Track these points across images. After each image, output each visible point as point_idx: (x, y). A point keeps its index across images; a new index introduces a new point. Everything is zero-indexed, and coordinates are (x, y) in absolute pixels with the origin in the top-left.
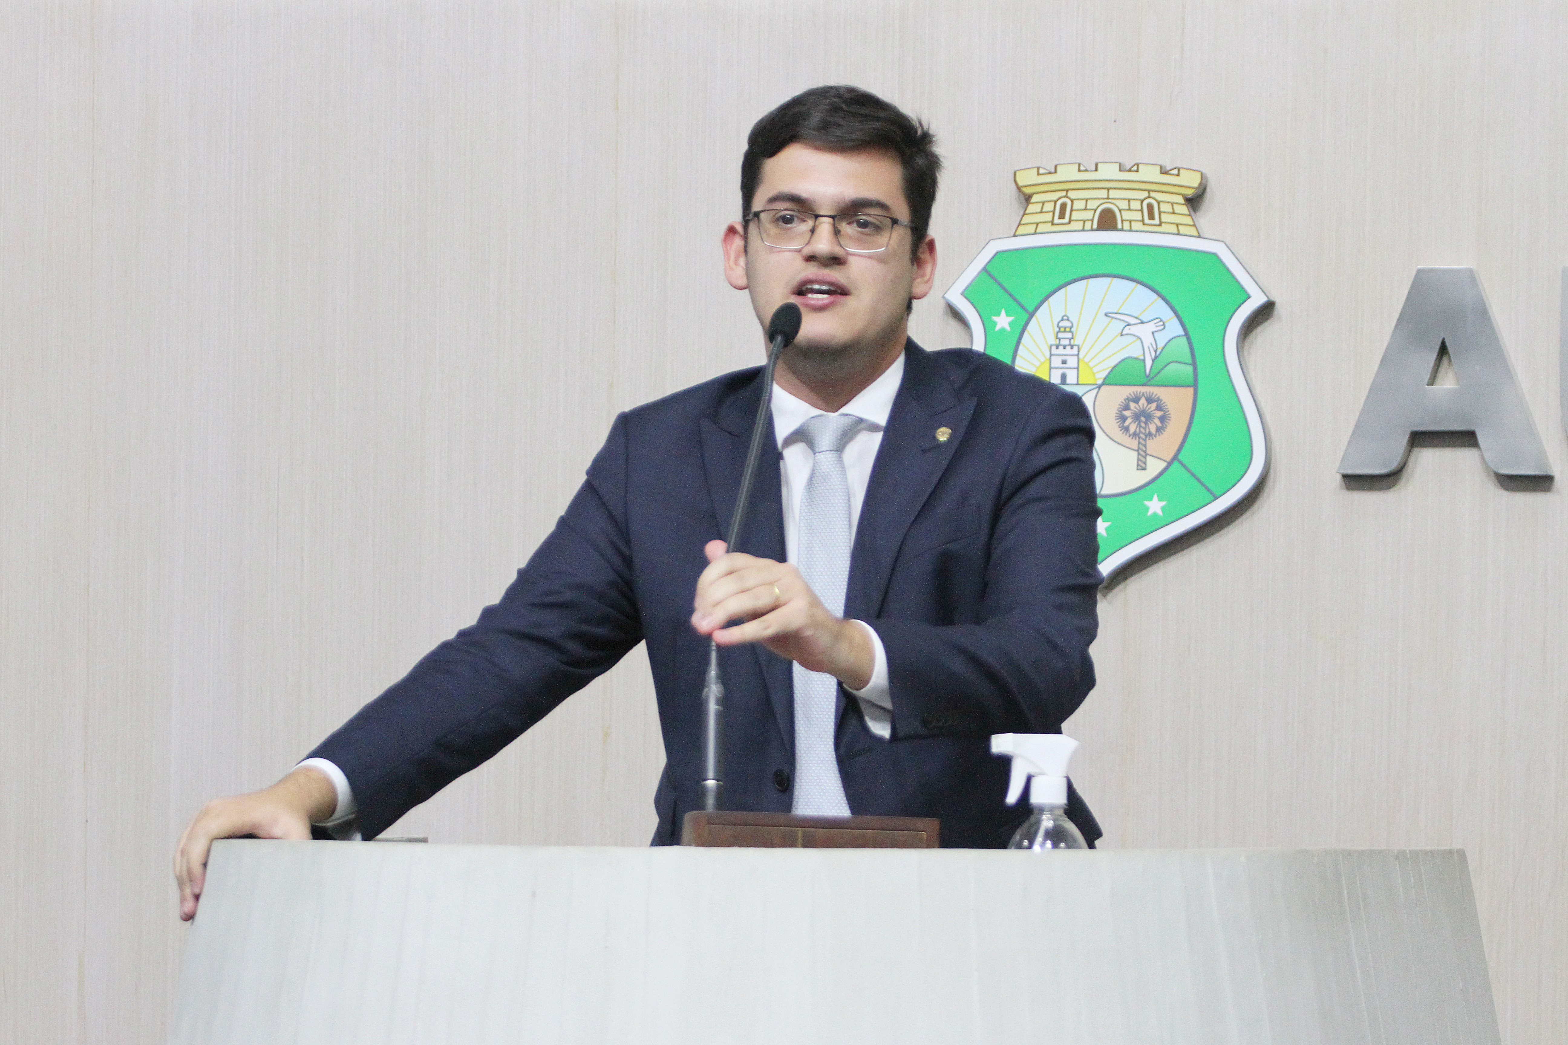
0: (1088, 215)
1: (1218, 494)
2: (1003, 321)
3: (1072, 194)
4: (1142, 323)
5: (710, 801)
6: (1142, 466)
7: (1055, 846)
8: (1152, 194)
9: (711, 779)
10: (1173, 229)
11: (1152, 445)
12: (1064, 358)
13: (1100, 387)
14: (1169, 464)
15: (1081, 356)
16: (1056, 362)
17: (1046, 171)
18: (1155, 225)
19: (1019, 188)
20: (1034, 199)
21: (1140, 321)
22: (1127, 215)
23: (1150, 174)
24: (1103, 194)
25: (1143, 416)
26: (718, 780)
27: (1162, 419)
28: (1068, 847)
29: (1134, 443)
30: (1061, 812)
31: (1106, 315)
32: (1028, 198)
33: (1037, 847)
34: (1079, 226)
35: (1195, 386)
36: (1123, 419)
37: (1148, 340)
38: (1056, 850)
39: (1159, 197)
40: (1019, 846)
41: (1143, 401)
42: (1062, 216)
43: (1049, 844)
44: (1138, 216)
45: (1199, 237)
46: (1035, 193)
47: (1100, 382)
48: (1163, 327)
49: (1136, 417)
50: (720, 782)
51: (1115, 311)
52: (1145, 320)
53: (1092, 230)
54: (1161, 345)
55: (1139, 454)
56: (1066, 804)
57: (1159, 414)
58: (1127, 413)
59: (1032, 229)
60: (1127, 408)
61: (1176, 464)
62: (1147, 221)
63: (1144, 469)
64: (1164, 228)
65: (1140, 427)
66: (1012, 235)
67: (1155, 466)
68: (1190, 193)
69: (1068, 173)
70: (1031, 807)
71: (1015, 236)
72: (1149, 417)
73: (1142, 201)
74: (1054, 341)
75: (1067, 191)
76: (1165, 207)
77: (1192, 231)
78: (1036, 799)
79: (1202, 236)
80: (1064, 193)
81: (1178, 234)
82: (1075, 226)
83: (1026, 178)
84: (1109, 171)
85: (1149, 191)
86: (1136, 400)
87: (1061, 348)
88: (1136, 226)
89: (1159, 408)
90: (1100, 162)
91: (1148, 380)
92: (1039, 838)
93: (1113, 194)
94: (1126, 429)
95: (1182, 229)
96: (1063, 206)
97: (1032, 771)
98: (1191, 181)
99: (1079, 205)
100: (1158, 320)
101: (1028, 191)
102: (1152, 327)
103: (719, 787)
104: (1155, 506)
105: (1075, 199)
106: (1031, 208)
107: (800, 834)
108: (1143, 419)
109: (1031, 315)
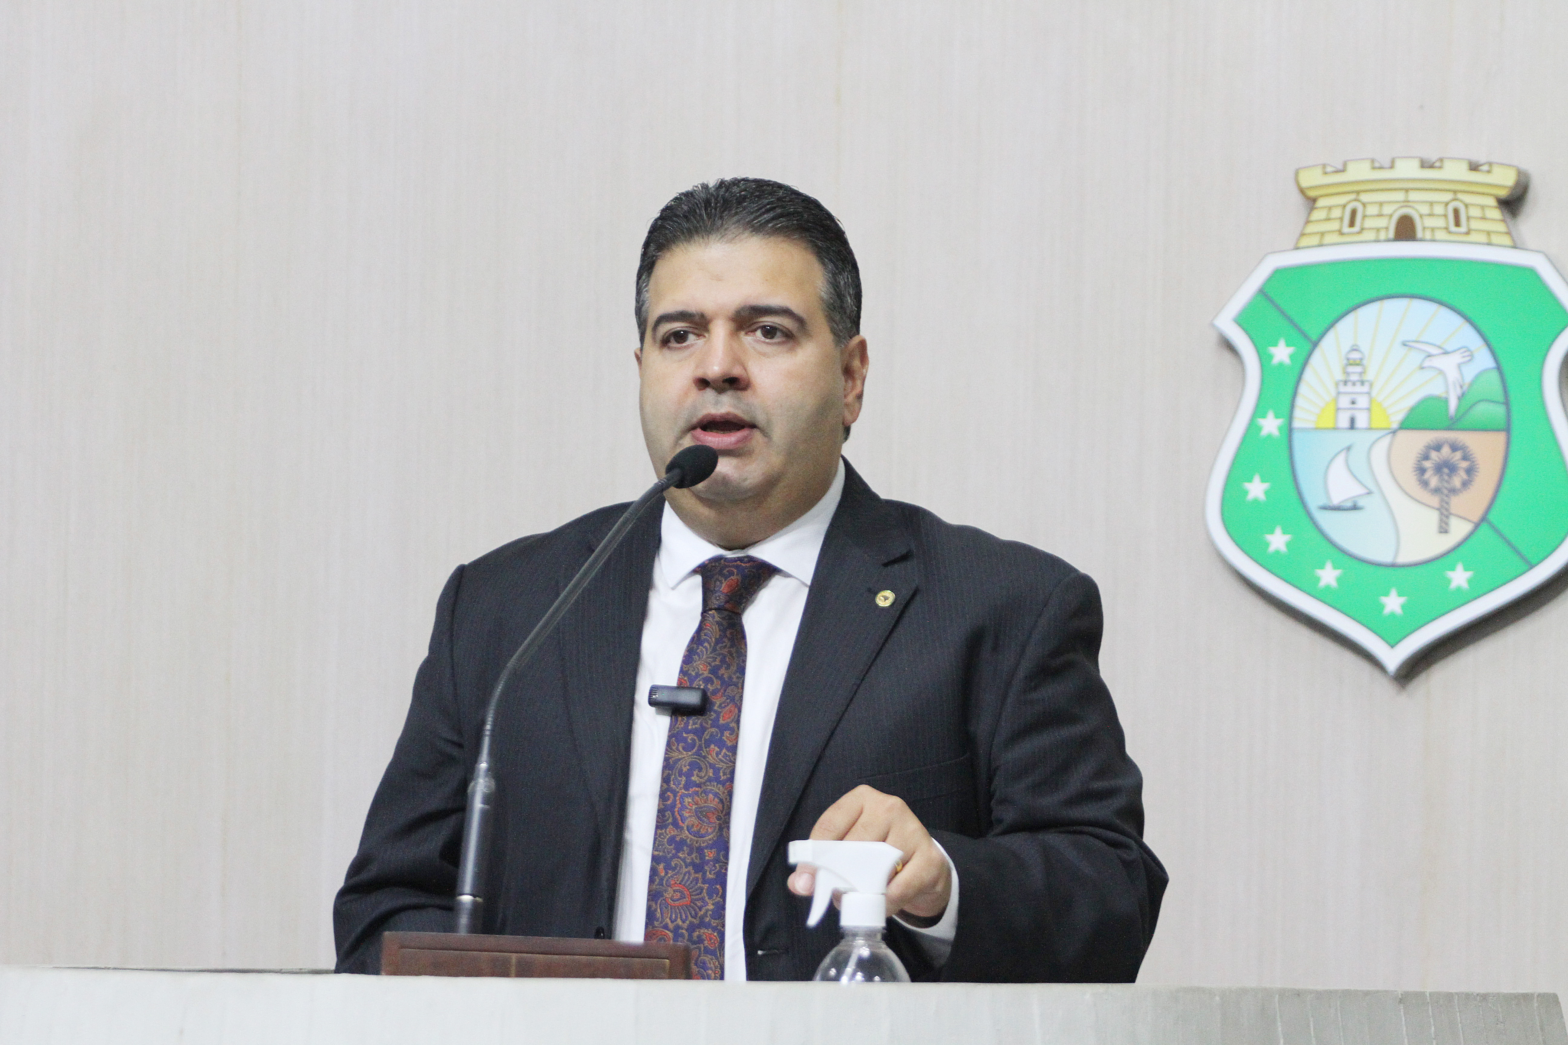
0: (1382, 223)
1: (1534, 562)
2: (1282, 353)
3: (1364, 197)
4: (1446, 353)
5: (464, 920)
6: (1444, 529)
7: (869, 978)
8: (1460, 196)
9: (467, 894)
10: (1483, 238)
11: (1457, 503)
12: (1354, 396)
13: (1394, 432)
14: (1477, 526)
15: (1374, 393)
16: (1344, 402)
17: (1333, 169)
18: (1460, 233)
19: (1302, 191)
20: (1320, 203)
21: (1441, 351)
22: (1429, 222)
23: (1456, 171)
24: (1400, 196)
25: (1446, 468)
26: (474, 896)
27: (1470, 471)
28: (883, 980)
29: (1435, 501)
30: (879, 937)
31: (1404, 344)
32: (1312, 202)
33: (845, 979)
34: (1371, 235)
35: (1507, 430)
36: (1422, 471)
37: (1452, 375)
38: (870, 983)
39: (1467, 199)
40: (826, 978)
41: (1446, 450)
42: (1352, 224)
43: (859, 976)
44: (1441, 223)
45: (1515, 247)
46: (1322, 196)
47: (1395, 426)
48: (1468, 358)
49: (1438, 469)
50: (478, 899)
51: (1414, 339)
52: (1449, 349)
53: (1388, 240)
54: (1468, 379)
55: (1442, 514)
56: (884, 929)
57: (1464, 464)
58: (1427, 464)
59: (1315, 240)
60: (1426, 457)
61: (1484, 527)
62: (1453, 228)
63: (1446, 532)
64: (1473, 237)
65: (1443, 480)
66: (1292, 246)
67: (1459, 529)
68: (1503, 193)
69: (1359, 171)
70: (841, 931)
71: (1297, 248)
72: (1452, 469)
73: (1447, 204)
74: (1340, 376)
75: (1358, 192)
76: (1474, 212)
77: (1507, 240)
78: (847, 920)
79: (1518, 246)
80: (1353, 196)
81: (1489, 244)
82: (1369, 235)
83: (1311, 179)
84: (1408, 169)
85: (1455, 192)
86: (1438, 448)
87: (1350, 384)
88: (1441, 235)
89: (1465, 458)
90: (1399, 157)
91: (1453, 424)
92: (849, 969)
93: (1413, 196)
94: (1425, 484)
95: (1495, 239)
96: (1354, 213)
97: (841, 886)
98: (1505, 180)
99: (1372, 210)
100: (1464, 350)
101: (1312, 194)
102: (1457, 358)
103: (475, 904)
104: (1459, 577)
105: (1369, 203)
106: (1317, 215)
107: (514, 961)
108: (1446, 470)
109: (1315, 345)
